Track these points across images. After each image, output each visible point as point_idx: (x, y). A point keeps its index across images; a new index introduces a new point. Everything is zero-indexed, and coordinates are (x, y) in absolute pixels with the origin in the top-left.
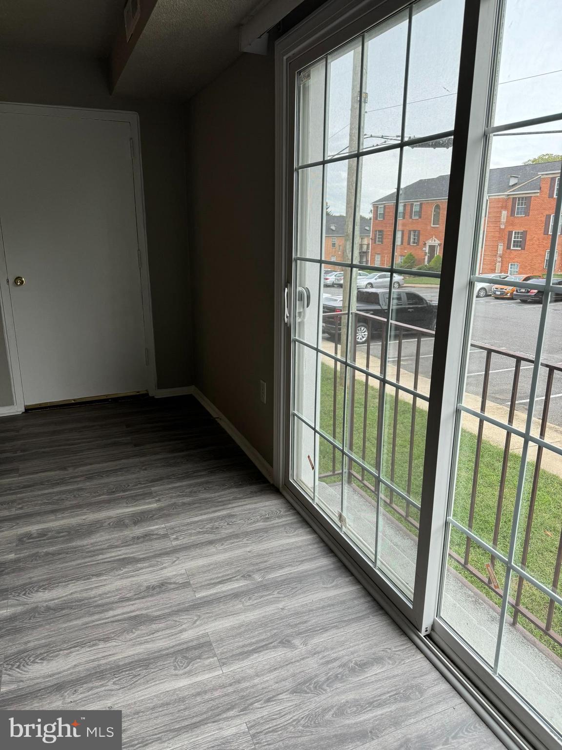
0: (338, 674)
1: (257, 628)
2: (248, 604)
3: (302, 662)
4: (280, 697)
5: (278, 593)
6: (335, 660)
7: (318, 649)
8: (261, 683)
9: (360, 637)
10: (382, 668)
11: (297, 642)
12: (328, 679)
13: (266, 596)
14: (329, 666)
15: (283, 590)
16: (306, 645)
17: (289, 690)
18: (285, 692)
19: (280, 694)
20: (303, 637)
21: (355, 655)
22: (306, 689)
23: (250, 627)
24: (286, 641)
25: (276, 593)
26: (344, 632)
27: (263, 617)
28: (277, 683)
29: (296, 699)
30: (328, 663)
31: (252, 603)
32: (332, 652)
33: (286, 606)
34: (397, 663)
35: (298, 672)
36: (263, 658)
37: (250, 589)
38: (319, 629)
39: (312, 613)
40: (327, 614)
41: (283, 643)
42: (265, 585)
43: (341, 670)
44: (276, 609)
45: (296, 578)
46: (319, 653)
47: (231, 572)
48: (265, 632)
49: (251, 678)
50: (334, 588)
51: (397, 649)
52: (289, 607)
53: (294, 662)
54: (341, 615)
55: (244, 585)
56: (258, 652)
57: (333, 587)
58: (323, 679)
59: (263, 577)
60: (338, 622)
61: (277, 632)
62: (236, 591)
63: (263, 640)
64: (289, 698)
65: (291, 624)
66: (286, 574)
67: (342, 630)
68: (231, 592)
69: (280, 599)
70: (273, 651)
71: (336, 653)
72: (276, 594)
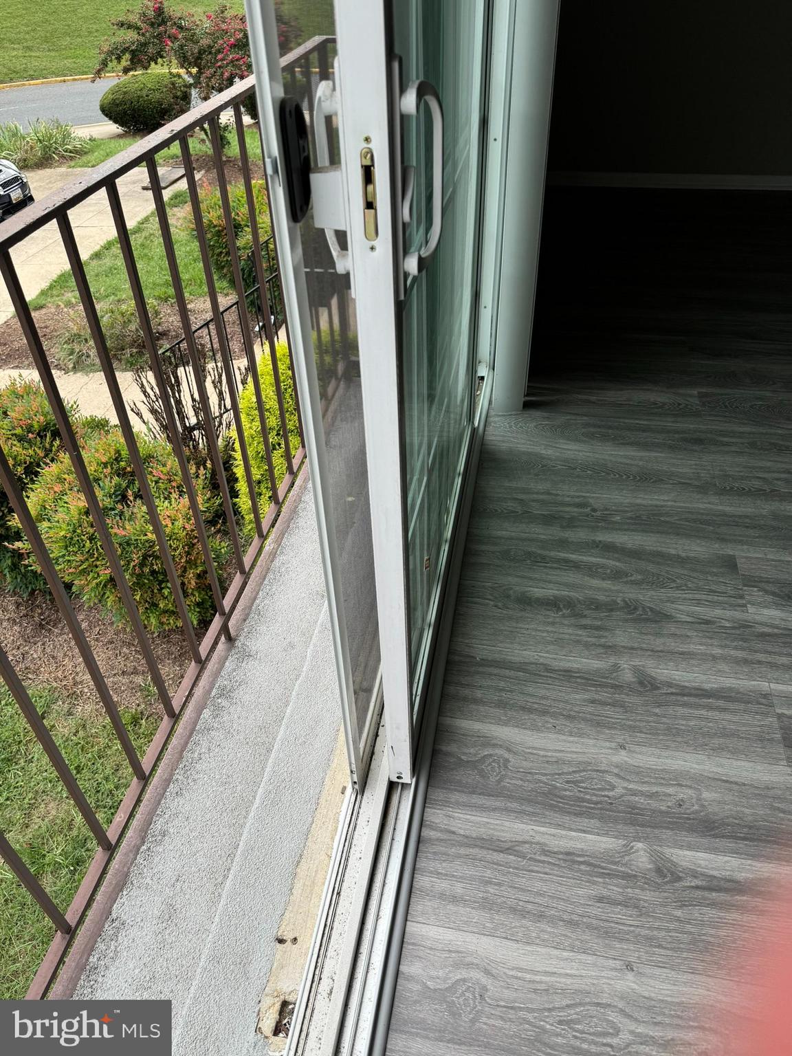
0: (594, 609)
1: (689, 731)
2: (690, 792)
3: (636, 645)
4: (689, 619)
5: (613, 788)
6: (585, 627)
7: (602, 651)
8: (711, 645)
9: (522, 638)
10: (527, 592)
11: (628, 676)
12: (612, 610)
13: (642, 794)
14: (599, 623)
15: (599, 789)
16: (615, 665)
17: (674, 622)
18: (680, 621)
19: (689, 622)
20: (613, 679)
21: (550, 620)
22: (649, 614)
23: (701, 740)
24: (646, 686)
25: (619, 791)
26: (540, 656)
27: (667, 747)
28: (687, 636)
29: (669, 608)
30: (598, 628)
31: (679, 789)
32: (581, 638)
33: (611, 749)
34: (504, 588)
35: (650, 637)
36: (697, 677)
37: (672, 829)
38: (579, 680)
39: (572, 713)
40: (546, 698)
41: (652, 685)
42: (633, 823)
43: (586, 612)
44: (634, 752)
45: (552, 808)
46: (603, 646)
47: (705, 910)
48: (676, 717)
49: (724, 658)
50: (495, 741)
51: (487, 601)
52: (608, 744)
53: (647, 650)
54: (524, 685)
55: (681, 847)
56: (701, 690)
57: (495, 746)
58: (618, 613)
59: (628, 850)
60: (540, 675)
61: (655, 707)
62: (705, 841)
63: (684, 705)
64: (677, 613)
65: (620, 710)
66: (571, 830)
67: (541, 660)
68: (719, 843)
69: (616, 771)
70: (675, 679)
71: (577, 635)
72: (620, 787)
